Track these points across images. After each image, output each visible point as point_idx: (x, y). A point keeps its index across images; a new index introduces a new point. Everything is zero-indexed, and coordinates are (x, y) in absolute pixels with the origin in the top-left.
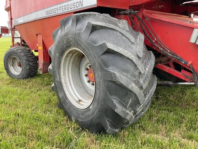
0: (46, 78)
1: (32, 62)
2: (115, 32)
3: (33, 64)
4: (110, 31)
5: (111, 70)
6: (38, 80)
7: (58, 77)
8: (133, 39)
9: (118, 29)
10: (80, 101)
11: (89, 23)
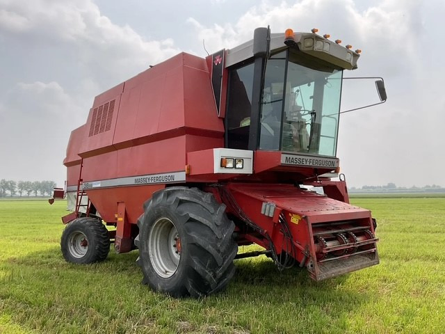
0: (120, 263)
1: (104, 239)
2: (197, 205)
3: (105, 242)
4: (194, 204)
5: (193, 234)
6: (110, 264)
7: (145, 248)
8: (212, 210)
9: (200, 202)
10: (166, 272)
11: (177, 198)
